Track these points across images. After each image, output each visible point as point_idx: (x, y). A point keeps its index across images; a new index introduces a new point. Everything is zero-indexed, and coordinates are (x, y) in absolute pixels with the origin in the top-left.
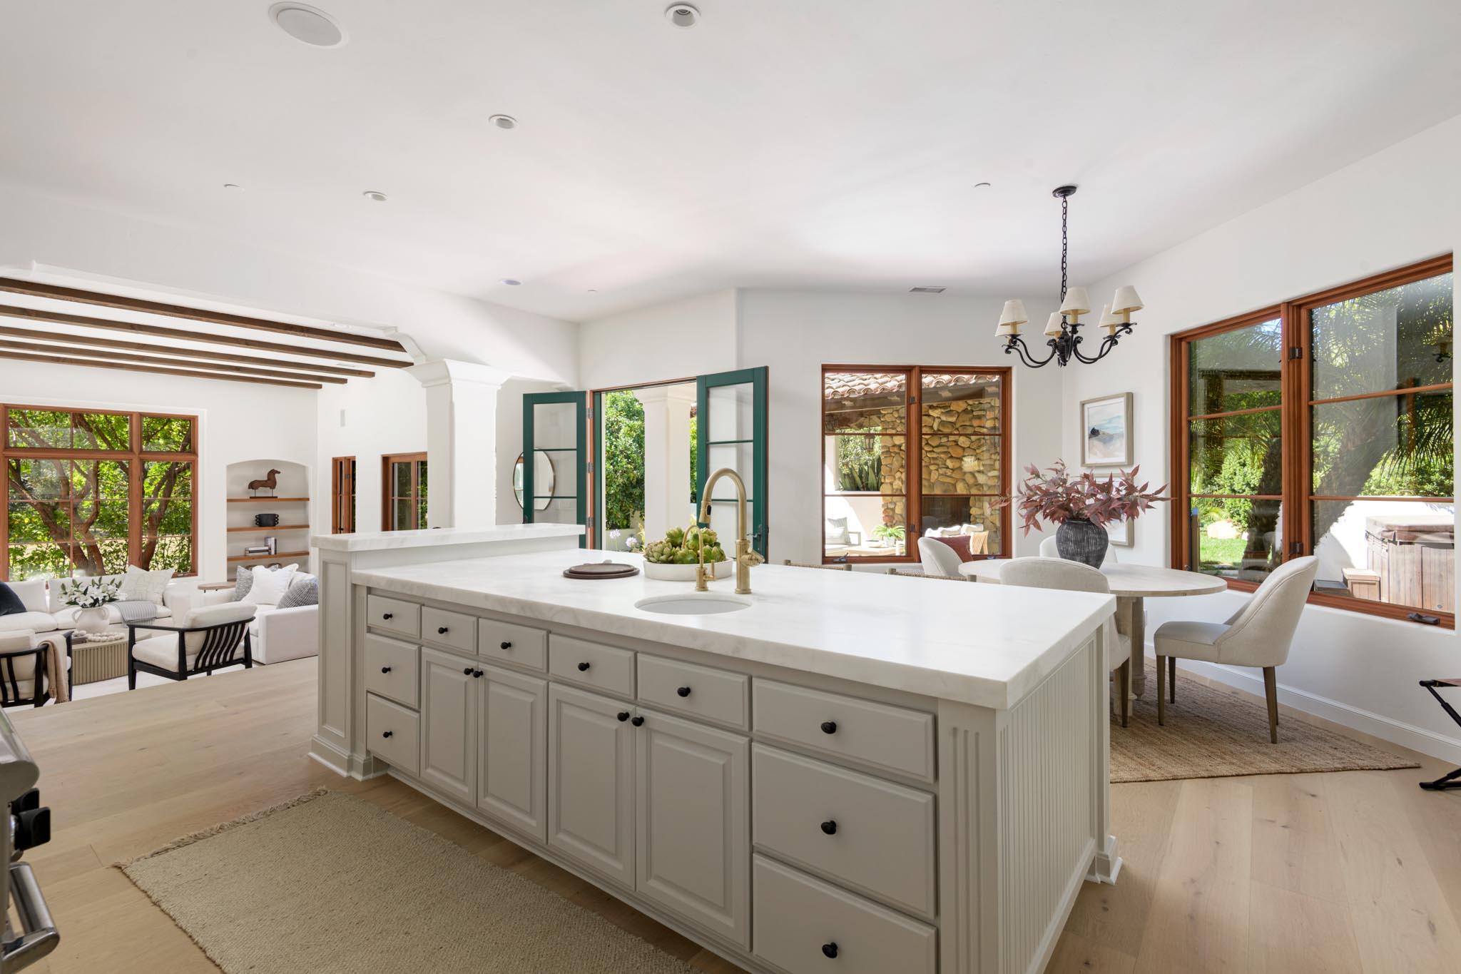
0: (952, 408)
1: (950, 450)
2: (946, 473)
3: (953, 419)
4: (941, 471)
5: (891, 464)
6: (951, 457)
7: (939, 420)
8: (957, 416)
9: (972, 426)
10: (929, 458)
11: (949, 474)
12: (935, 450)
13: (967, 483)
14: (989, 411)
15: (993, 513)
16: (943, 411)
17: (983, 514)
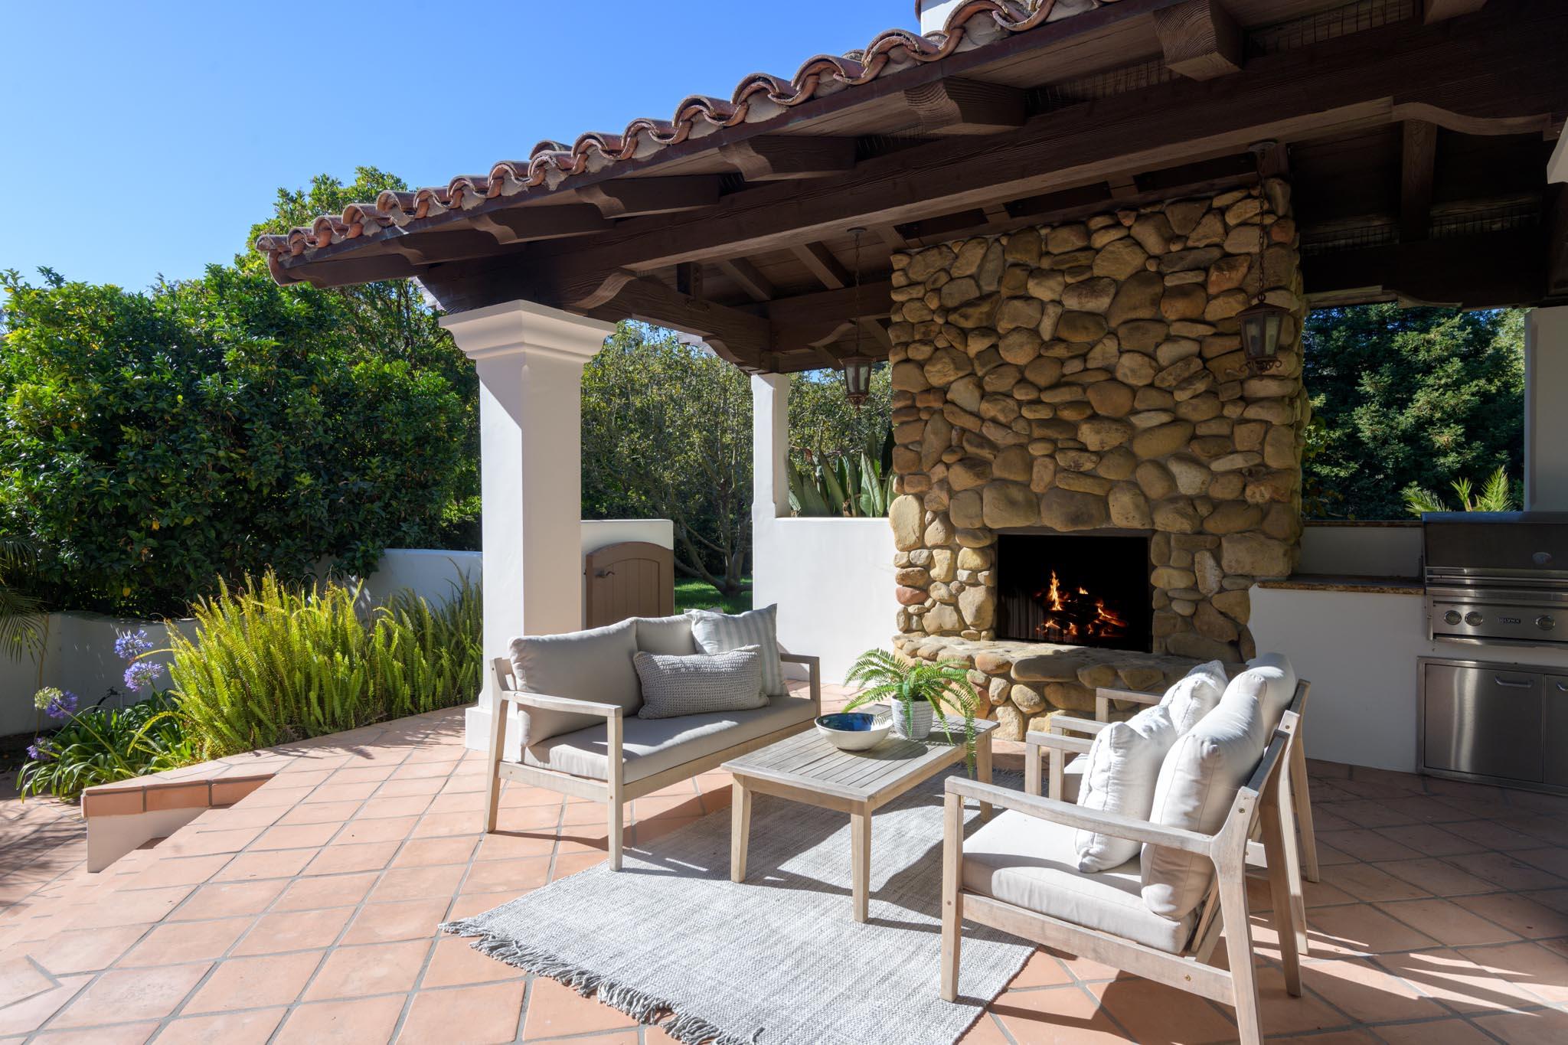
0: (1097, 272)
1: (1092, 396)
2: (1078, 465)
3: (1100, 303)
4: (1062, 460)
5: (920, 443)
6: (1094, 417)
7: (1059, 310)
8: (1112, 291)
9: (1160, 321)
10: (1029, 421)
11: (1088, 466)
12: (1047, 397)
13: (1146, 498)
14: (1220, 269)
15: (1226, 583)
16: (1069, 280)
17: (1194, 587)
